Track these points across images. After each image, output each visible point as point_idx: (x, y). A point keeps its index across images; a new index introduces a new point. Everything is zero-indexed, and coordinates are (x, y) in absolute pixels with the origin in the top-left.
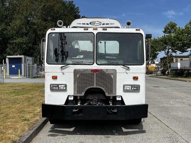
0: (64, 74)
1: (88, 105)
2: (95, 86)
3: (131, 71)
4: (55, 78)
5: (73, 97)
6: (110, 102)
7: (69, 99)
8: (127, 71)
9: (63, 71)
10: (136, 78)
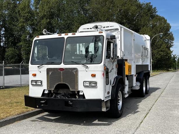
0: (40, 72)
1: (54, 98)
2: (62, 83)
3: (90, 69)
4: (35, 75)
5: (48, 91)
6: (77, 96)
7: (45, 93)
8: (87, 70)
9: (40, 70)
10: (94, 76)
